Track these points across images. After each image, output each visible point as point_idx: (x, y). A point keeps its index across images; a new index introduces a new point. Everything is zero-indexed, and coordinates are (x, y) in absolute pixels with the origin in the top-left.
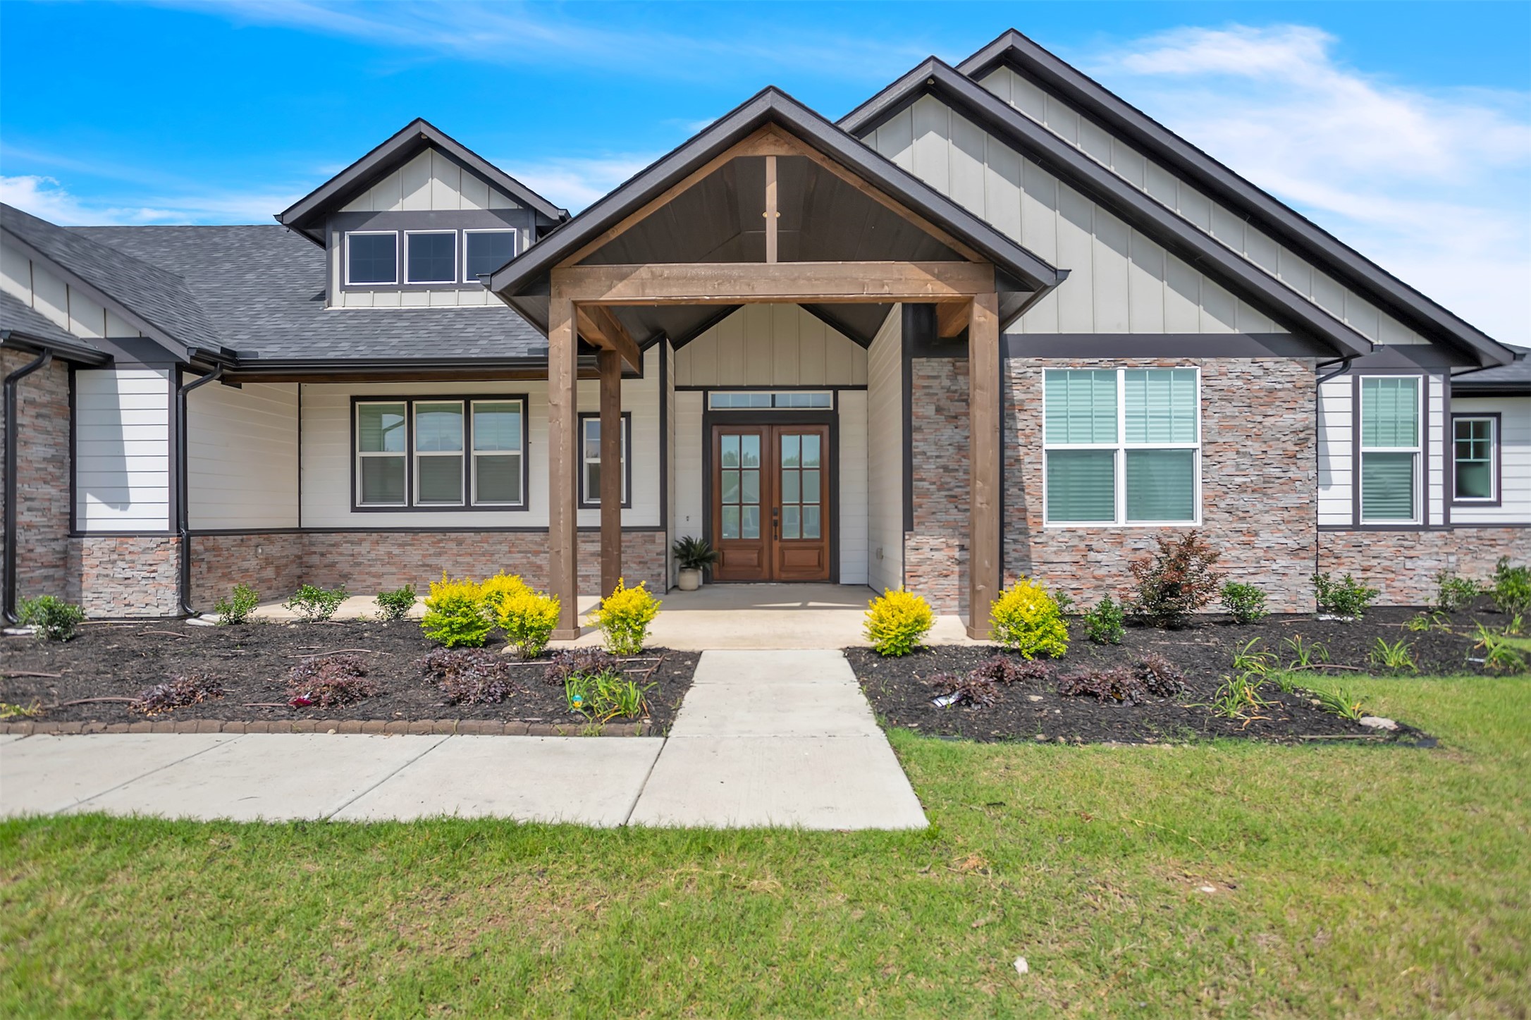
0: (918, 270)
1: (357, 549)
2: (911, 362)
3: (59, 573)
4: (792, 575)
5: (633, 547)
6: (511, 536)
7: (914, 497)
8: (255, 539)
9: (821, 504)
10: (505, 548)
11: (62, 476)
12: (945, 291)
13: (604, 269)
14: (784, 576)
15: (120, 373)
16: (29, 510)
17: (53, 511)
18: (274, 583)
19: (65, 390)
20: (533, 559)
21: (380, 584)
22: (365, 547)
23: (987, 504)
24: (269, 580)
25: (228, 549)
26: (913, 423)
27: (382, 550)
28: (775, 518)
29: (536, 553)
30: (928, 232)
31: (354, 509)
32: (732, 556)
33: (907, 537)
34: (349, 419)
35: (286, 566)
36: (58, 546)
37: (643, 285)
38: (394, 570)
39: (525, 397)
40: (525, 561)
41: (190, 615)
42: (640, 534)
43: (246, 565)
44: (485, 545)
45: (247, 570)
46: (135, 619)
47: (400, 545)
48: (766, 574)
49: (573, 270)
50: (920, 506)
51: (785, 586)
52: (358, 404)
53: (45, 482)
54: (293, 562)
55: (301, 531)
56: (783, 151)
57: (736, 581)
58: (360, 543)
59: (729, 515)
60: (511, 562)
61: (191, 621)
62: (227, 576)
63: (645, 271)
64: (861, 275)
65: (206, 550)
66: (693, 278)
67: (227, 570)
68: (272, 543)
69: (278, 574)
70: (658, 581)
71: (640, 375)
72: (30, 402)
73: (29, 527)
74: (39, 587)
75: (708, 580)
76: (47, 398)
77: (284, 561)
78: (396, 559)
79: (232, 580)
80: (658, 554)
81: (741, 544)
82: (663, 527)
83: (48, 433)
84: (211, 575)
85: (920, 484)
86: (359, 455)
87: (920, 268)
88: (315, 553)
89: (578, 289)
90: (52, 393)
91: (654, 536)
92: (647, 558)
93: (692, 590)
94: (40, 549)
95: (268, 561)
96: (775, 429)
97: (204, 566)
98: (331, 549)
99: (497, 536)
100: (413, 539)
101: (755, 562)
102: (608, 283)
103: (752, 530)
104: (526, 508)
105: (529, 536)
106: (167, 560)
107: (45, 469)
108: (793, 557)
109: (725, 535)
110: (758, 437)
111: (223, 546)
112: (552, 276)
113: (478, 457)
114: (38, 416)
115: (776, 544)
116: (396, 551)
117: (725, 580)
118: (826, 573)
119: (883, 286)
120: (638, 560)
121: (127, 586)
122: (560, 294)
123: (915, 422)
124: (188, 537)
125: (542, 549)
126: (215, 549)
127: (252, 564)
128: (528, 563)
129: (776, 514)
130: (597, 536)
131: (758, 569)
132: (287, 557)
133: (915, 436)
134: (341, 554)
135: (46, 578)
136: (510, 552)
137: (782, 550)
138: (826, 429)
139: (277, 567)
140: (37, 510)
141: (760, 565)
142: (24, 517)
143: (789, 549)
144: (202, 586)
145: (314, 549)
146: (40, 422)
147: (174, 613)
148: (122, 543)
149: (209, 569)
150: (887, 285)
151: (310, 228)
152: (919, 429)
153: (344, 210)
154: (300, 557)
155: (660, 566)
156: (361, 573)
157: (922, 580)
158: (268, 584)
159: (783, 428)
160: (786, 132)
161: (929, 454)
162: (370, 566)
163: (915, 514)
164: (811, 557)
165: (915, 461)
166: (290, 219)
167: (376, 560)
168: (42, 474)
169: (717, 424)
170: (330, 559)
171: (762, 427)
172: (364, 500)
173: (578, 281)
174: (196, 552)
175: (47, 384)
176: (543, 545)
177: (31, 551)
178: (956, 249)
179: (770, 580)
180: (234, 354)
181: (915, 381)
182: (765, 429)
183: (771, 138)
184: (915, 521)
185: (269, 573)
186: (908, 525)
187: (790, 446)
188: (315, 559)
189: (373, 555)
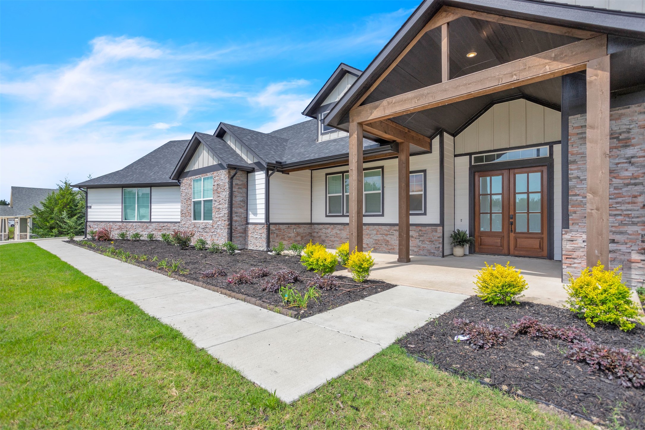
0: (538, 59)
1: (327, 231)
2: (568, 120)
3: (244, 235)
4: (522, 253)
5: (427, 233)
6: (377, 227)
7: (570, 207)
8: (293, 226)
9: (542, 213)
10: (374, 232)
11: (245, 206)
12: (560, 67)
13: (368, 106)
14: (516, 253)
15: (256, 173)
16: (236, 216)
17: (243, 216)
18: (301, 242)
19: (246, 180)
20: (385, 237)
21: (333, 245)
22: (329, 231)
23: (598, 209)
24: (299, 241)
25: (284, 230)
26: (569, 159)
27: (334, 231)
28: (511, 220)
29: (387, 235)
30: (547, 31)
31: (327, 216)
32: (487, 240)
33: (563, 233)
34: (325, 182)
35: (305, 236)
36: (243, 227)
37: (384, 109)
38: (338, 239)
39: (382, 168)
40: (382, 238)
41: (269, 251)
42: (430, 227)
43: (290, 235)
44: (368, 231)
45: (290, 237)
46: (258, 251)
47: (340, 230)
48: (506, 251)
49: (357, 109)
50: (575, 212)
51: (517, 258)
52: (327, 176)
53: (240, 208)
54: (308, 235)
55: (311, 224)
56: (451, 18)
57: (487, 253)
58: (327, 229)
59: (484, 220)
60: (377, 238)
61: (269, 253)
62: (283, 239)
63: (385, 102)
64: (498, 74)
65: (276, 229)
66: (405, 100)
67: (283, 237)
68: (300, 228)
69: (302, 239)
70: (438, 250)
71: (430, 152)
72: (237, 184)
73: (236, 221)
74: (239, 239)
75: (472, 251)
76: (241, 183)
77: (305, 234)
78: (339, 235)
79: (285, 240)
80: (438, 237)
81: (491, 234)
82: (442, 223)
83: (241, 193)
84: (277, 238)
85: (575, 198)
86: (328, 195)
87: (540, 57)
88: (315, 232)
89: (359, 117)
90: (242, 181)
91: (437, 229)
92: (433, 239)
93: (460, 256)
94: (239, 228)
95: (298, 234)
96: (511, 171)
97: (275, 235)
98: (320, 231)
99: (372, 227)
100: (344, 228)
101: (499, 244)
102: (370, 111)
103: (497, 227)
104: (383, 215)
105: (384, 228)
106: (264, 232)
107: (240, 204)
108: (524, 242)
109: (482, 229)
110: (501, 176)
111: (282, 228)
112: (350, 114)
113: (366, 194)
114: (239, 188)
115: (512, 235)
116: (338, 232)
117: (482, 252)
118: (545, 253)
119: (512, 76)
120: (429, 240)
121: (256, 240)
122: (353, 121)
123: (571, 158)
124: (269, 225)
125: (389, 233)
126: (279, 229)
127: (292, 235)
128: (384, 239)
129: (512, 218)
130: (397, 228)
131: (501, 248)
132: (306, 233)
133: (571, 167)
134: (322, 233)
135: (241, 236)
136: (377, 234)
137: (516, 239)
138: (545, 169)
139: (302, 237)
140: (238, 216)
141: (502, 246)
142: (235, 218)
143: (519, 238)
144: (274, 241)
145: (315, 231)
146: (240, 190)
147: (265, 250)
148: (256, 227)
149: (277, 236)
150: (515, 75)
151: (313, 114)
152: (574, 162)
153: (322, 105)
154: (311, 233)
155: (439, 243)
156: (328, 240)
157: (576, 261)
158: (298, 242)
159: (516, 171)
160: (452, 8)
161: (582, 178)
162: (331, 237)
163: (570, 217)
164: (535, 243)
165: (571, 184)
166: (305, 113)
167: (332, 235)
168: (239, 206)
169: (478, 172)
170: (320, 234)
171: (503, 171)
172: (330, 212)
173: (359, 113)
174: (272, 230)
175: (241, 179)
176: (389, 231)
177: (237, 228)
178: (570, 35)
179: (509, 254)
180: (280, 163)
181: (571, 130)
182: (506, 172)
183: (444, 14)
184: (570, 222)
185: (299, 238)
186: (566, 225)
187: (521, 179)
188: (315, 234)
189: (331, 234)
